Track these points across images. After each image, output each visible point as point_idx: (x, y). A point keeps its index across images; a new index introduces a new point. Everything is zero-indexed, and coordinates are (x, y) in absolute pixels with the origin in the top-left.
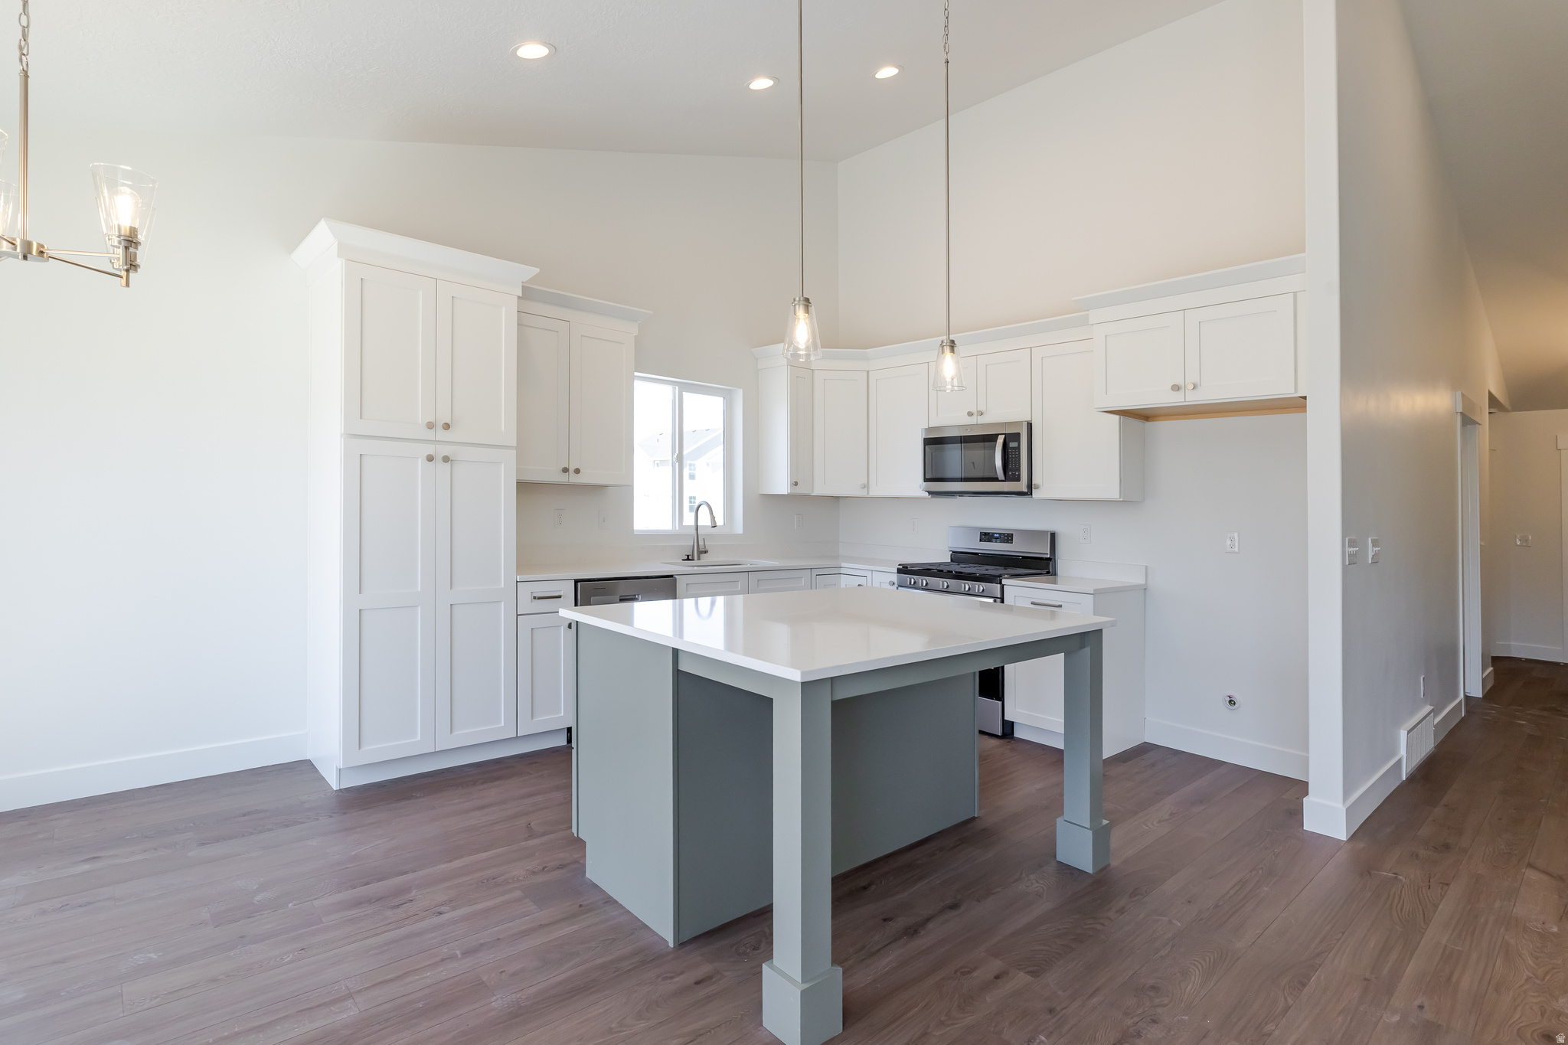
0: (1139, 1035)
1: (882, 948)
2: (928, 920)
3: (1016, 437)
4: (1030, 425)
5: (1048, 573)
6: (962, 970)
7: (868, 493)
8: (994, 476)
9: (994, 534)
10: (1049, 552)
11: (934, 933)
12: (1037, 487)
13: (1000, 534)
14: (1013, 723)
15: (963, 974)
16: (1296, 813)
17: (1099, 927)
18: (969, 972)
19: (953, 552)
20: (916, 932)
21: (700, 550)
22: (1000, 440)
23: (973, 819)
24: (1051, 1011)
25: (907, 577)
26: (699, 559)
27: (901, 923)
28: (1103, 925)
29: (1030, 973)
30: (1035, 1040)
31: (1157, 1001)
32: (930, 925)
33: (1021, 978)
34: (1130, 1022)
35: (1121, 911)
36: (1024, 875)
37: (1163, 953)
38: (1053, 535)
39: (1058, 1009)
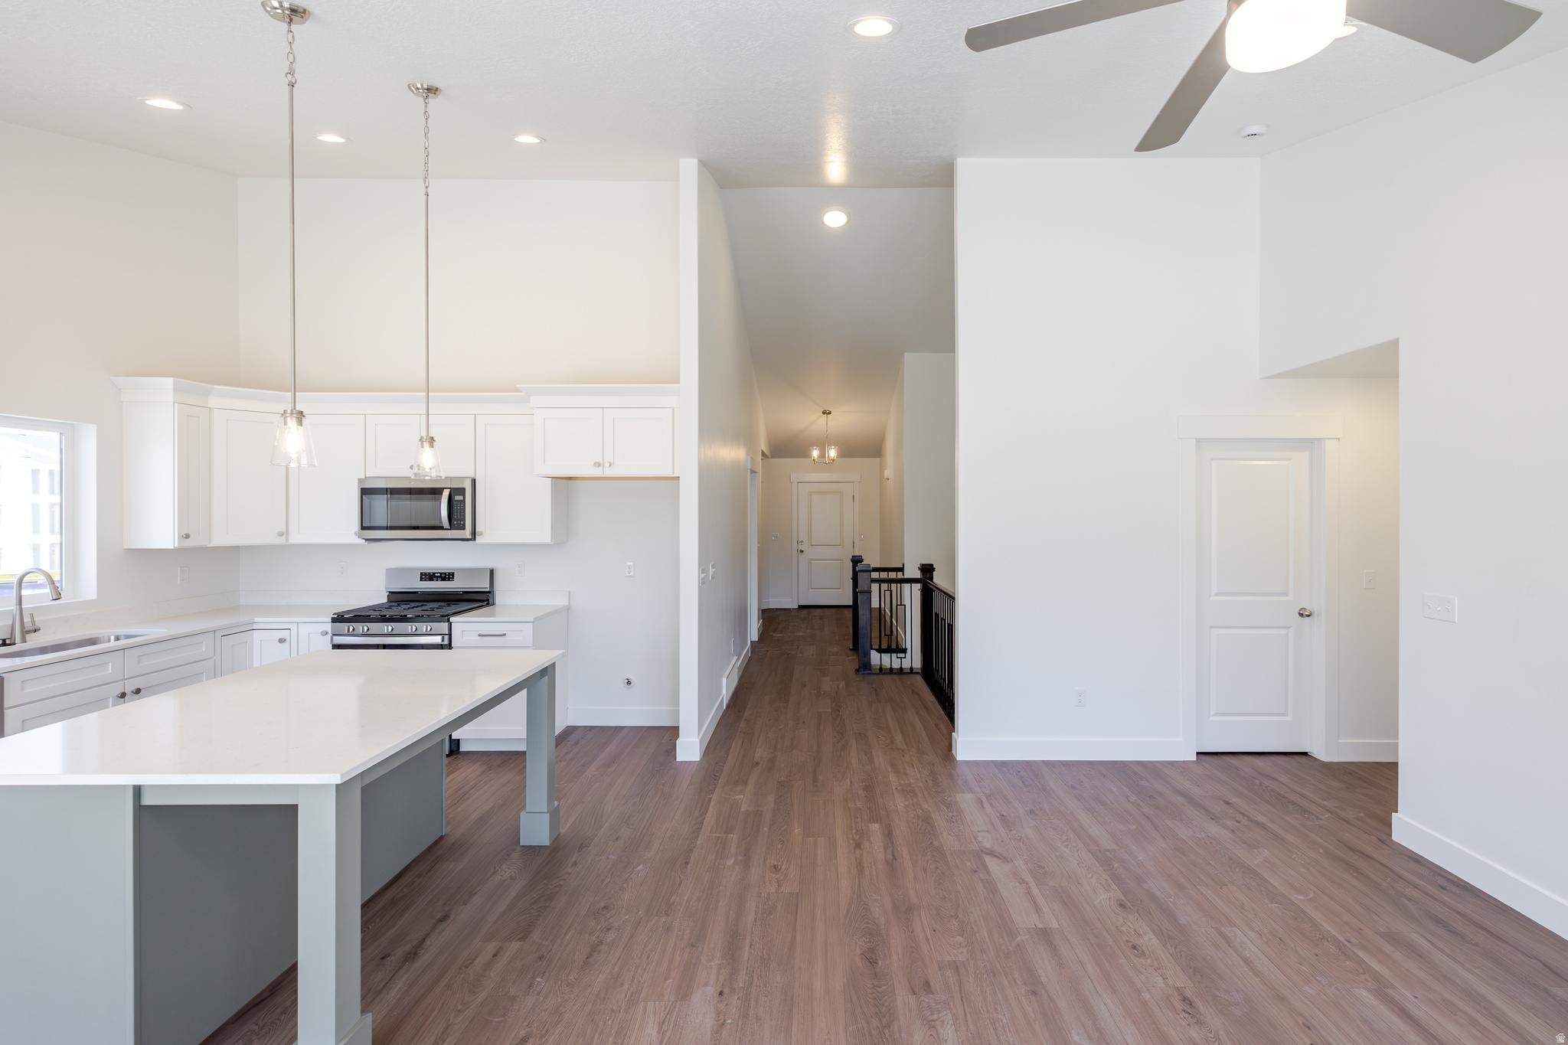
0: (601, 942)
1: (387, 983)
2: (424, 940)
3: (462, 491)
4: (474, 481)
5: (488, 604)
6: (466, 964)
7: (287, 540)
8: (437, 524)
9: (434, 574)
10: (488, 586)
11: (433, 946)
12: (481, 534)
13: (441, 573)
14: (459, 740)
15: (467, 966)
16: (672, 751)
17: (562, 883)
18: (471, 963)
19: (390, 592)
20: (416, 954)
21: (27, 629)
22: (446, 493)
23: (442, 837)
24: (541, 958)
25: (344, 627)
26: (24, 640)
27: (399, 953)
28: (565, 880)
29: (520, 939)
30: (534, 984)
31: (608, 916)
32: (428, 943)
33: (515, 945)
34: (594, 938)
35: (575, 864)
36: (497, 868)
37: (607, 881)
38: (492, 572)
39: (545, 954)
